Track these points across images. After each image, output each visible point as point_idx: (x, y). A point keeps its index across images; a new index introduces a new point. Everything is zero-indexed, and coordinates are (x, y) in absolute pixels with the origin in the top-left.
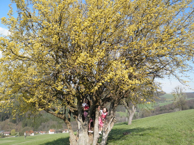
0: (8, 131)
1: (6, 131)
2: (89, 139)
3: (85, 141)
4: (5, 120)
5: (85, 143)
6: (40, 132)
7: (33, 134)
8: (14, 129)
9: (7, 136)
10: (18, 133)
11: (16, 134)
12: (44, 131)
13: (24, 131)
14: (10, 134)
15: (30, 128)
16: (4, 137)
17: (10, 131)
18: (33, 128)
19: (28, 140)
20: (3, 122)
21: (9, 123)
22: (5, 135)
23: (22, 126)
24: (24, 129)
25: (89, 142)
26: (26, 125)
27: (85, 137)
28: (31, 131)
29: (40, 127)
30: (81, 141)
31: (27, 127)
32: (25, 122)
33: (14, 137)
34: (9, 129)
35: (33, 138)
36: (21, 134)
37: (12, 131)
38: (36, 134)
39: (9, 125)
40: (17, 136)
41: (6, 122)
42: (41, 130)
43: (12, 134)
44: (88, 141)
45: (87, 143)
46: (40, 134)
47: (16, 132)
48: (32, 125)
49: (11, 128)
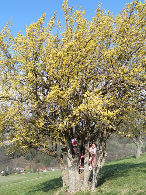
0: (23, 168)
1: (21, 168)
2: (80, 177)
3: (75, 180)
4: (19, 157)
5: (75, 181)
6: (53, 168)
7: (46, 170)
8: (28, 165)
9: (22, 172)
10: (32, 169)
11: (30, 170)
12: (56, 167)
13: (37, 167)
14: (25, 171)
15: (43, 164)
16: (20, 173)
17: (25, 167)
18: (45, 164)
19: (41, 176)
20: (18, 159)
21: (23, 160)
22: (20, 171)
23: (35, 163)
24: (36, 165)
25: (80, 180)
26: (39, 162)
27: (75, 175)
28: (43, 167)
29: (52, 163)
30: (71, 179)
31: (40, 164)
32: (38, 159)
33: (29, 173)
34: (24, 166)
35: (45, 174)
36: (35, 171)
37: (26, 167)
38: (49, 170)
39: (23, 162)
40: (31, 172)
41: (20, 159)
42: (53, 166)
43: (26, 170)
44: (78, 179)
45: (78, 181)
46: (52, 170)
47: (30, 168)
48: (44, 161)
49: (25, 165)
